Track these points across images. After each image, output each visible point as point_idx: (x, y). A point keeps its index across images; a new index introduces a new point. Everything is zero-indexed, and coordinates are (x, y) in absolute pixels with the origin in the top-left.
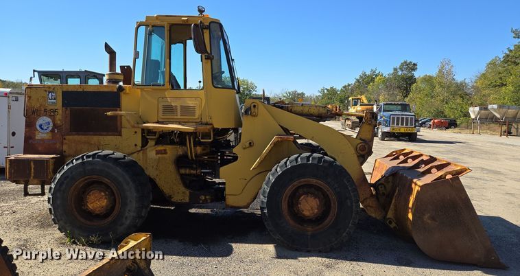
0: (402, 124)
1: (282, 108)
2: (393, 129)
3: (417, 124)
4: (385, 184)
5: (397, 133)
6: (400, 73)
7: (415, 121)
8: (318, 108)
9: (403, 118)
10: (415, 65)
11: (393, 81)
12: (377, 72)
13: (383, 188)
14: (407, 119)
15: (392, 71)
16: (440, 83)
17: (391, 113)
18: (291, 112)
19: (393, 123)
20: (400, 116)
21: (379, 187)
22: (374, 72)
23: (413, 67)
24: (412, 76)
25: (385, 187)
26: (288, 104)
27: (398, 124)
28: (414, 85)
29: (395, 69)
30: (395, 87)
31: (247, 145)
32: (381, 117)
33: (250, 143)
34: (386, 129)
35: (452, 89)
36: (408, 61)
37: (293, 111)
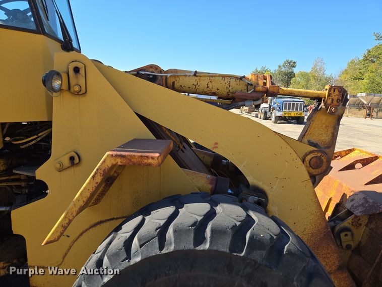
0: (293, 109)
1: (153, 79)
2: (285, 114)
3: (305, 109)
4: (352, 228)
5: (288, 117)
6: (283, 69)
7: (304, 106)
8: (227, 80)
9: (293, 104)
10: (294, 63)
11: (278, 76)
12: (266, 69)
13: (349, 237)
14: (297, 104)
15: (277, 68)
16: (314, 77)
17: (283, 99)
18: (173, 88)
19: (285, 109)
20: (292, 103)
21: (342, 235)
22: (264, 68)
23: (293, 65)
24: (292, 72)
25: (352, 235)
26: (167, 72)
27: (289, 109)
28: (294, 78)
29: (280, 67)
30: (279, 80)
31: (66, 162)
32: (275, 103)
33: (72, 159)
34: (279, 114)
35: (323, 81)
36: (290, 60)
37: (177, 85)
